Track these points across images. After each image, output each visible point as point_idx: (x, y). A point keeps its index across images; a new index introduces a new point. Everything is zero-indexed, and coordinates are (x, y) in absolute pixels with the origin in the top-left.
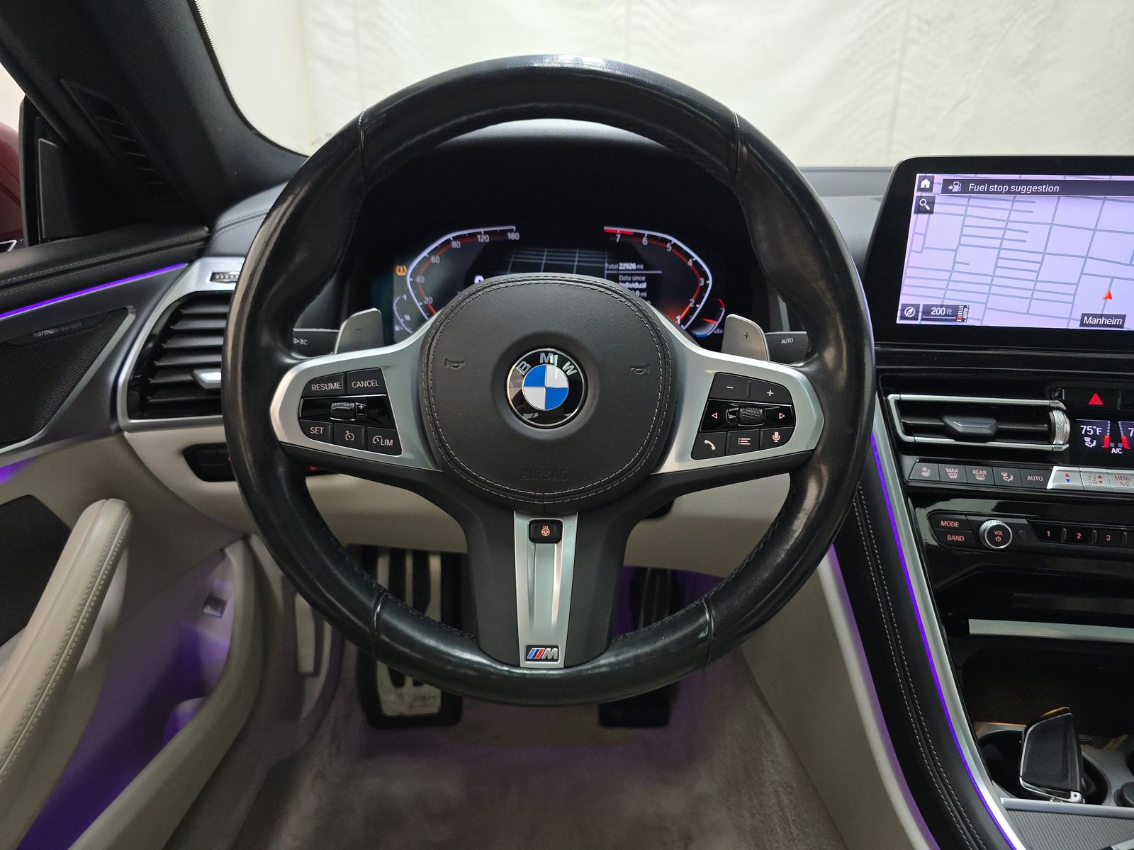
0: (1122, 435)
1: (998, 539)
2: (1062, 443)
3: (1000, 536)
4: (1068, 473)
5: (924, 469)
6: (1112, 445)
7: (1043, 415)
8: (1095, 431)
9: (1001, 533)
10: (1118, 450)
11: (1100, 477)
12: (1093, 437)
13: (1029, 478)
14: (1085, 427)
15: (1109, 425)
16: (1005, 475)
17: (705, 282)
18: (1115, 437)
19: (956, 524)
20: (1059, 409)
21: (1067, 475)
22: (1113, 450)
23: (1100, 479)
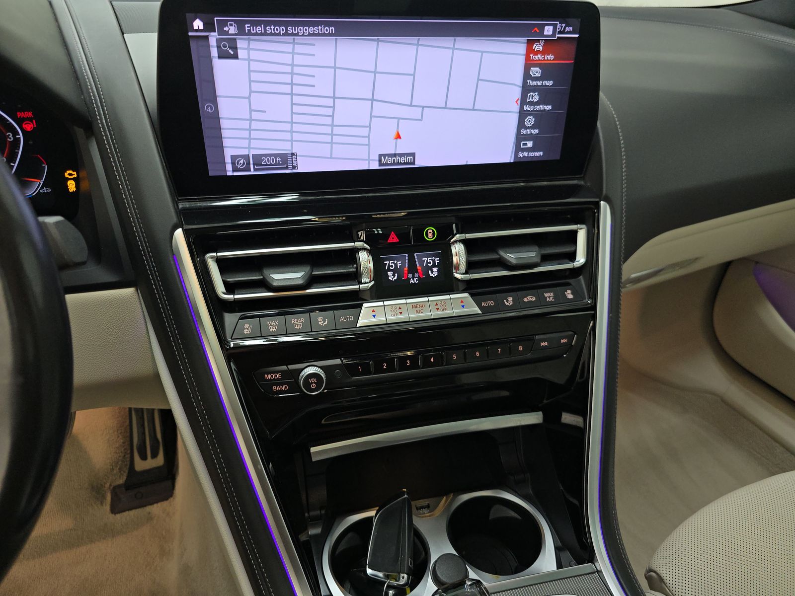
0: (418, 265)
1: (313, 386)
2: (368, 280)
3: (315, 383)
4: (374, 308)
5: (247, 326)
6: (410, 276)
7: (351, 256)
8: (396, 265)
9: (315, 380)
10: (415, 279)
11: (400, 308)
12: (395, 271)
13: (342, 319)
14: (388, 262)
15: (407, 258)
16: (320, 319)
17: (14, 136)
18: (413, 268)
19: (279, 376)
20: (364, 249)
21: (373, 311)
22: (412, 281)
23: (400, 311)
